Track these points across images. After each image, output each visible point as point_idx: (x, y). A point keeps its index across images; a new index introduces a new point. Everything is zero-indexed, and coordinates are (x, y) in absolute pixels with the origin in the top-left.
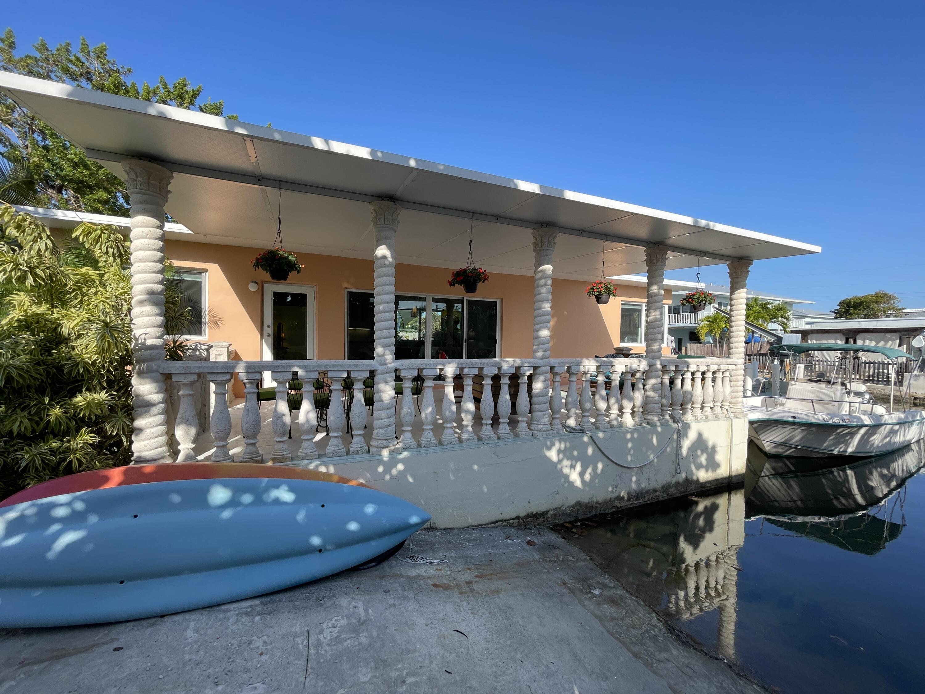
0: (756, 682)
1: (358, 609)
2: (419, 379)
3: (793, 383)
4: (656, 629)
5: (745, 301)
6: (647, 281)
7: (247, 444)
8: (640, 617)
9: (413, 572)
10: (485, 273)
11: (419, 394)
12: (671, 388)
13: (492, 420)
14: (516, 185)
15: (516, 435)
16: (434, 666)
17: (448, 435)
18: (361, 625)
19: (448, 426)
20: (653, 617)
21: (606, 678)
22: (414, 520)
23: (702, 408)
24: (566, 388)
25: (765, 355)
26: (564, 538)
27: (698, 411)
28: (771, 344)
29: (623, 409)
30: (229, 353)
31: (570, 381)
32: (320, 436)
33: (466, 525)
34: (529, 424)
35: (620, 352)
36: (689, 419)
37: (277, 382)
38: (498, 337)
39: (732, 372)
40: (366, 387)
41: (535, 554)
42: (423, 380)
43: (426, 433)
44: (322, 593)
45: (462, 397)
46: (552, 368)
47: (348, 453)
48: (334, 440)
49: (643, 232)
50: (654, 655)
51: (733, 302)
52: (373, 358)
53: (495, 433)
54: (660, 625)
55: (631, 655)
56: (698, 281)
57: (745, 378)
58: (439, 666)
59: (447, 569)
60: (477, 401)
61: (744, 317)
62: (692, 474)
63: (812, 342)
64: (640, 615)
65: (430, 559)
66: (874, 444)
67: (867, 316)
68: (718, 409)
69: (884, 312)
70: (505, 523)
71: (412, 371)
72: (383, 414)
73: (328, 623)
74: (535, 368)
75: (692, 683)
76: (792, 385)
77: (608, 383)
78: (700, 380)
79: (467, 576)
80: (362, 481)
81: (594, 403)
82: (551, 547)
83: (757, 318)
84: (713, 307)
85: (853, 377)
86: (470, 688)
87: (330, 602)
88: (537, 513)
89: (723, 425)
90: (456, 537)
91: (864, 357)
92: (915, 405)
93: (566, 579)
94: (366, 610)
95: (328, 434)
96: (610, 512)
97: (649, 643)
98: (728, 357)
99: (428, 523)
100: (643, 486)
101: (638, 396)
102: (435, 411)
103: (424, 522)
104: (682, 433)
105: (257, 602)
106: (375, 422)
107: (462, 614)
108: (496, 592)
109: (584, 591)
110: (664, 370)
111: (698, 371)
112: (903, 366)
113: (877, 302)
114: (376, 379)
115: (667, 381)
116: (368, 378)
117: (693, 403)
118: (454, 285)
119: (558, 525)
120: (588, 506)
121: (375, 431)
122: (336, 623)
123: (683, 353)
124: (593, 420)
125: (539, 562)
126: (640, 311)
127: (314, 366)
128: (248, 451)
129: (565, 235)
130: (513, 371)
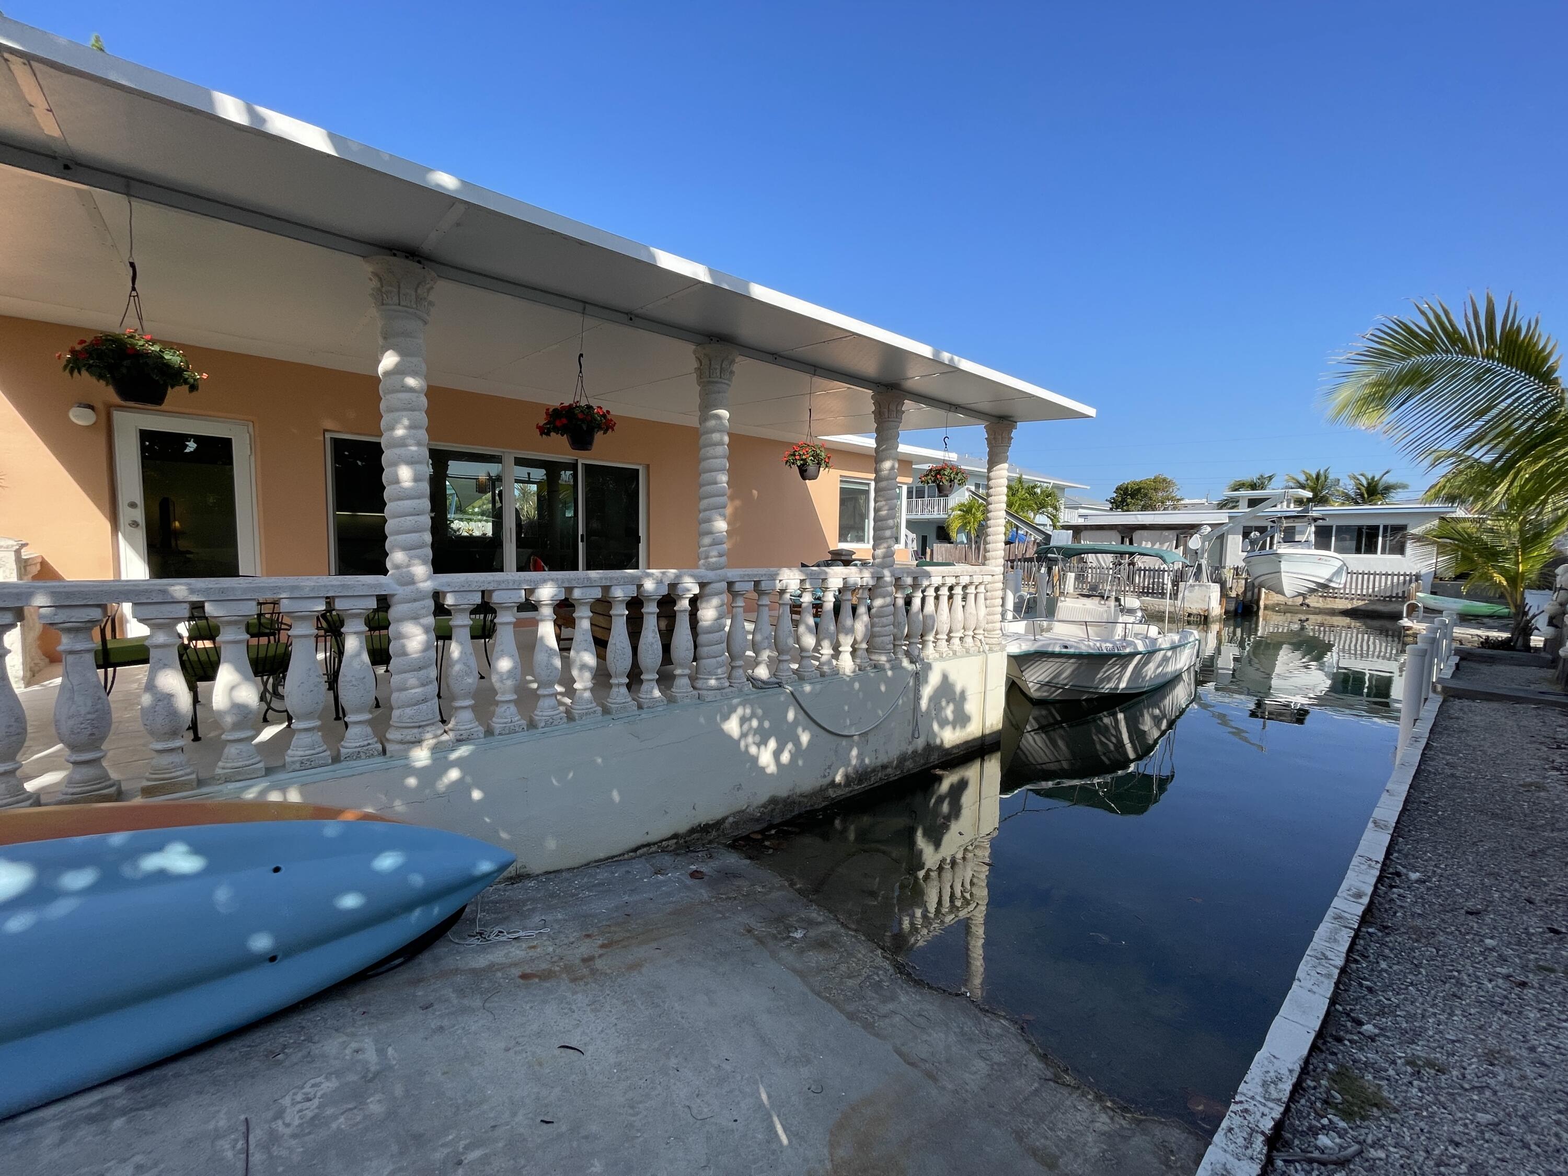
0: (1003, 1014)
1: (364, 1053)
2: (485, 608)
3: (1063, 599)
4: (880, 972)
5: (1005, 482)
6: (875, 446)
7: (75, 763)
8: (859, 960)
9: (481, 961)
10: (609, 417)
11: (490, 637)
12: (907, 611)
13: (628, 677)
14: (653, 256)
15: (671, 700)
16: (520, 1118)
17: (544, 710)
18: (370, 1081)
19: (546, 693)
20: (877, 955)
21: (808, 1062)
22: (486, 867)
23: (948, 640)
24: (753, 616)
25: (1030, 560)
26: (750, 858)
27: (943, 644)
28: (1039, 545)
29: (840, 646)
30: (23, 565)
31: (759, 606)
32: (268, 733)
33: (584, 861)
34: (693, 679)
35: (838, 558)
36: (931, 657)
37: (148, 625)
38: (642, 533)
39: (988, 586)
40: (372, 629)
41: (703, 891)
42: (494, 611)
43: (503, 709)
44: (281, 1040)
45: (572, 639)
46: (730, 584)
47: (336, 759)
48: (303, 735)
49: (869, 366)
50: (876, 1010)
51: (992, 483)
52: (385, 572)
53: (634, 699)
54: (886, 965)
55: (844, 1018)
56: (946, 449)
57: (1005, 594)
58: (530, 1115)
59: (547, 943)
60: (601, 644)
61: (1004, 506)
62: (935, 735)
63: (1086, 542)
64: (860, 956)
65: (514, 932)
66: (1146, 675)
67: (1144, 508)
68: (969, 640)
69: (1163, 503)
70: (654, 849)
71: (470, 596)
72: (412, 679)
73: (295, 1094)
74: (702, 585)
75: (925, 1037)
76: (1062, 601)
77: (817, 607)
78: (946, 598)
79: (585, 949)
80: (370, 810)
81: (798, 640)
82: (728, 875)
83: (1022, 508)
84: (967, 489)
85: (1127, 588)
86: (586, 1137)
87: (300, 1054)
88: (707, 825)
89: (977, 661)
90: (566, 884)
91: (1140, 562)
92: (1189, 623)
93: (753, 923)
94: (381, 1052)
95: (289, 726)
96: (820, 806)
97: (870, 993)
98: (984, 564)
99: (510, 869)
100: (867, 761)
101: (861, 626)
102: (519, 667)
103: (503, 868)
104: (920, 678)
105: (117, 1089)
106: (395, 696)
107: (575, 1016)
108: (635, 966)
109: (779, 936)
110: (898, 583)
111: (943, 584)
112: (1179, 574)
113: (1156, 489)
114: (393, 613)
115: (900, 602)
116: (375, 611)
117: (937, 634)
118: (548, 434)
119: (742, 838)
120: (788, 802)
121: (396, 713)
122: (312, 1091)
123: (928, 560)
124: (795, 666)
125: (709, 904)
126: (867, 492)
127: (245, 590)
128: (77, 777)
129: (749, 360)
130: (664, 591)
